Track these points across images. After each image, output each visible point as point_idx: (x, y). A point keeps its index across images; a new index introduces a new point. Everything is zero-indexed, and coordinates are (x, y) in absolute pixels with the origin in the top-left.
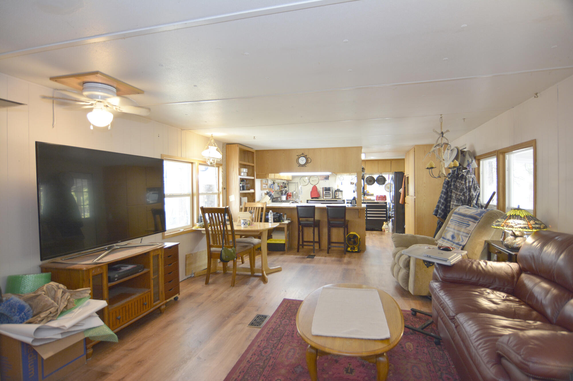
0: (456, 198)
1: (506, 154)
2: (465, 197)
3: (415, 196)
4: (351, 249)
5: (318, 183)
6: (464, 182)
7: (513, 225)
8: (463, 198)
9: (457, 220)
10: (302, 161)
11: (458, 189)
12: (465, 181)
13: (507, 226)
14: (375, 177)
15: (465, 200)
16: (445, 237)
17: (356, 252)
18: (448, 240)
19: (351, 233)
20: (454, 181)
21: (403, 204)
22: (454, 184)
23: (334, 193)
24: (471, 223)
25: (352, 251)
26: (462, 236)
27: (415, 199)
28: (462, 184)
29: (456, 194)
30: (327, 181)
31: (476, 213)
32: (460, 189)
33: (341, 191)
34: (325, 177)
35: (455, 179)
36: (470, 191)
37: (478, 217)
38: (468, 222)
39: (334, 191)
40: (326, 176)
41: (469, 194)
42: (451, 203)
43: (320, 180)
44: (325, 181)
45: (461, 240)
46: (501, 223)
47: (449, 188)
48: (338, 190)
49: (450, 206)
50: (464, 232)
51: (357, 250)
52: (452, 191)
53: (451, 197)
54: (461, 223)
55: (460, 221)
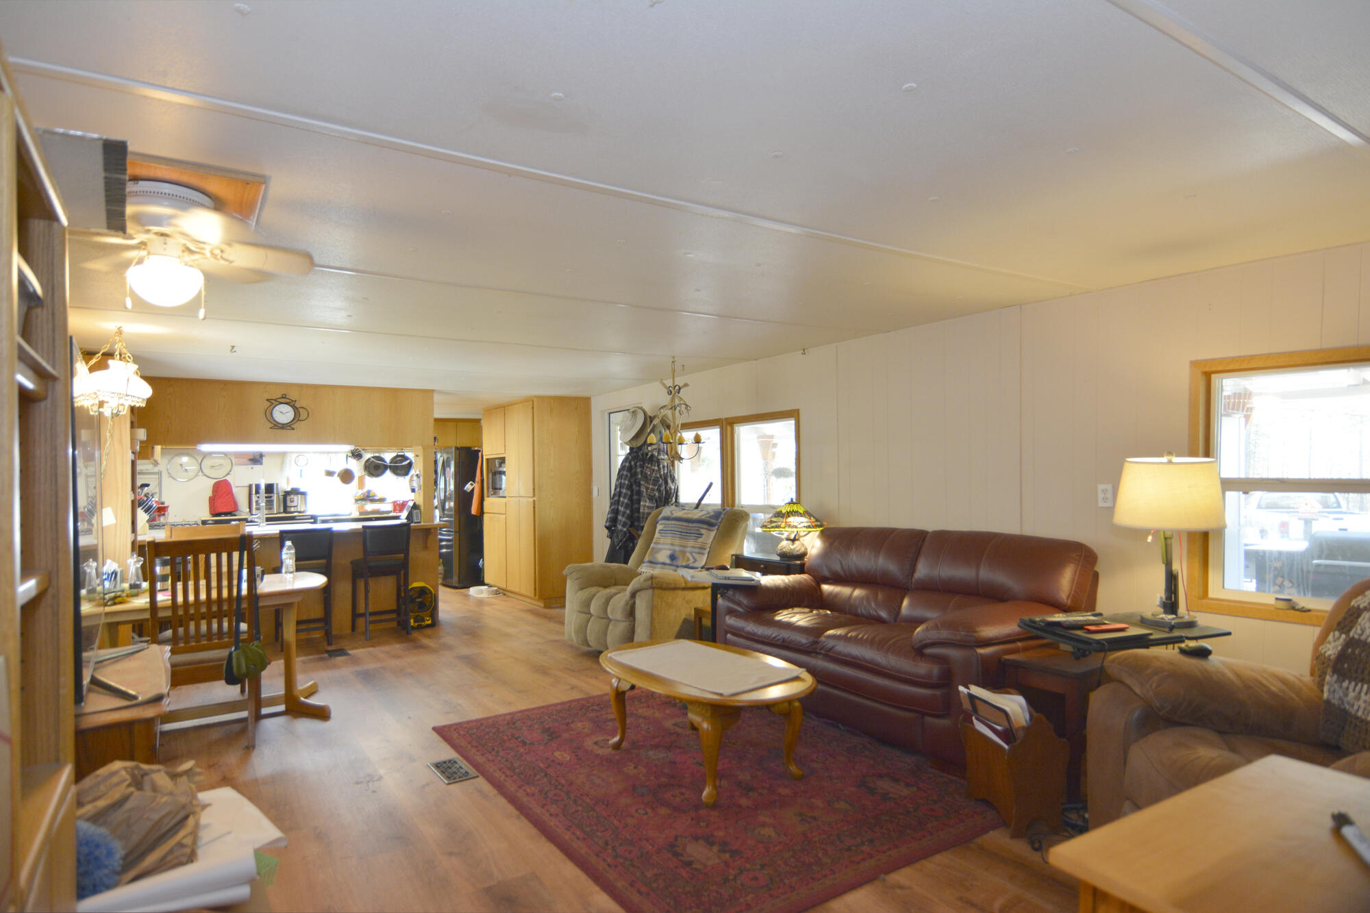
0: (647, 494)
1: (735, 425)
2: (659, 490)
3: (534, 496)
4: (415, 622)
5: (228, 474)
6: (656, 468)
7: (796, 524)
8: (657, 494)
9: (676, 529)
10: (283, 414)
11: (650, 480)
12: (659, 466)
13: (789, 526)
14: (388, 457)
15: (660, 497)
16: (654, 560)
17: (428, 626)
18: (664, 564)
19: (415, 585)
20: (640, 465)
21: (479, 515)
22: (642, 472)
23: (281, 497)
24: (703, 531)
25: (418, 625)
26: (691, 553)
27: (534, 501)
28: (654, 470)
29: (647, 488)
30: (257, 467)
31: (708, 516)
32: (652, 478)
33: (304, 494)
34: (252, 457)
35: (642, 463)
36: (666, 483)
37: (713, 521)
38: (698, 530)
39: (281, 494)
40: (254, 453)
41: (666, 488)
42: (642, 503)
43: (236, 465)
44: (252, 468)
45: (692, 560)
46: (779, 524)
47: (634, 478)
48: (295, 492)
49: (639, 509)
50: (694, 547)
51: (430, 622)
52: (639, 483)
53: (639, 493)
54: (684, 533)
55: (683, 531)
